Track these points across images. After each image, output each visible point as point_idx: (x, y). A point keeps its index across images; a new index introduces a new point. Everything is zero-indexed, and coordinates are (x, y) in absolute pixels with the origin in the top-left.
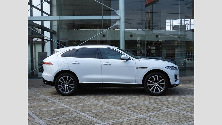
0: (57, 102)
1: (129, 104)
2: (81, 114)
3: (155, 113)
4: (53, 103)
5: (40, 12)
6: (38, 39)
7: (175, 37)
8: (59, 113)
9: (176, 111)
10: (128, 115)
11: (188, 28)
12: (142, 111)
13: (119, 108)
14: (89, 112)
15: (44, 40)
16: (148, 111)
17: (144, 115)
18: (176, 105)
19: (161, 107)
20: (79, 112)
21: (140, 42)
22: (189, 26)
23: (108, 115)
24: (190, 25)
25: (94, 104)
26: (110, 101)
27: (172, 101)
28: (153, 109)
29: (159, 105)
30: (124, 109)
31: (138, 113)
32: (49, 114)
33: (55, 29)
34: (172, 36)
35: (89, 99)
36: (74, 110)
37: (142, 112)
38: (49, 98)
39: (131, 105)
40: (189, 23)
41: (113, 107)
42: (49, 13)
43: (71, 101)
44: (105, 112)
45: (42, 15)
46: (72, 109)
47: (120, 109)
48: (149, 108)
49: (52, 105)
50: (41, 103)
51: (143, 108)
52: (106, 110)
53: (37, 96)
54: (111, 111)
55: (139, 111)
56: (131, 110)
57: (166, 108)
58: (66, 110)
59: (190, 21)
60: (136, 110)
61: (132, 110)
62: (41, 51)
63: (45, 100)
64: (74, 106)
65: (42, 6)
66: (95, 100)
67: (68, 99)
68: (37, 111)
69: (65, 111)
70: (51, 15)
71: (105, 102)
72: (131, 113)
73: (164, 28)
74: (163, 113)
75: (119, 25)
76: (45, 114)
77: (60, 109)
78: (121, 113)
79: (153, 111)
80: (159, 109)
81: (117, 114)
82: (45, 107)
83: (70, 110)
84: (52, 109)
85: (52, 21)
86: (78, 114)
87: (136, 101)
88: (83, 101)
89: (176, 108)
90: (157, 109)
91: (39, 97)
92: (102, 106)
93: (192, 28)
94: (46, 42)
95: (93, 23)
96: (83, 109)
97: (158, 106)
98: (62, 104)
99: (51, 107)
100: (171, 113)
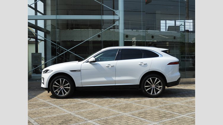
0: (58, 107)
1: (137, 109)
2: (89, 121)
3: (169, 120)
4: (54, 108)
5: (34, 11)
6: (30, 39)
7: (167, 37)
8: (64, 120)
9: (190, 117)
10: (141, 123)
11: (182, 29)
12: (154, 117)
13: (128, 114)
14: (96, 120)
15: (38, 40)
16: (161, 117)
17: (158, 122)
18: (187, 110)
19: (173, 113)
20: (86, 119)
21: (135, 43)
22: (183, 27)
23: (119, 122)
24: (185, 26)
25: (99, 110)
26: (116, 106)
27: (181, 105)
28: (164, 115)
29: (169, 110)
30: (133, 115)
31: (151, 120)
32: (53, 122)
33: (49, 28)
34: (163, 36)
35: (92, 103)
36: (80, 117)
37: (155, 119)
38: (48, 103)
39: (140, 111)
40: (183, 24)
41: (120, 113)
42: (43, 12)
43: (73, 106)
44: (114, 119)
45: (36, 14)
46: (76, 116)
47: (130, 115)
48: (160, 113)
49: (54, 110)
50: (42, 109)
51: (153, 113)
52: (114, 116)
53: (35, 100)
54: (121, 118)
55: (151, 118)
56: (141, 116)
57: (178, 114)
58: (70, 117)
59: (185, 22)
60: (147, 117)
61: (143, 116)
62: (35, 52)
63: (44, 105)
64: (79, 112)
65: (36, 5)
66: (99, 105)
67: (70, 104)
68: (39, 118)
69: (70, 119)
70: (45, 14)
71: (111, 107)
72: (143, 119)
73: (159, 28)
74: (178, 120)
75: (118, 25)
76: (48, 121)
77: (64, 116)
78: (133, 121)
79: (166, 117)
80: (171, 115)
81: (129, 121)
82: (47, 113)
83: (75, 117)
84: (55, 115)
85: (45, 21)
86: (86, 122)
87: (143, 106)
88: (86, 106)
89: (188, 114)
90: (169, 115)
91: (37, 101)
92: (108, 112)
93: (186, 29)
94: (39, 42)
95: (88, 23)
96: (89, 115)
97: (169, 112)
98: (64, 110)
99: (53, 113)
100: (186, 119)
